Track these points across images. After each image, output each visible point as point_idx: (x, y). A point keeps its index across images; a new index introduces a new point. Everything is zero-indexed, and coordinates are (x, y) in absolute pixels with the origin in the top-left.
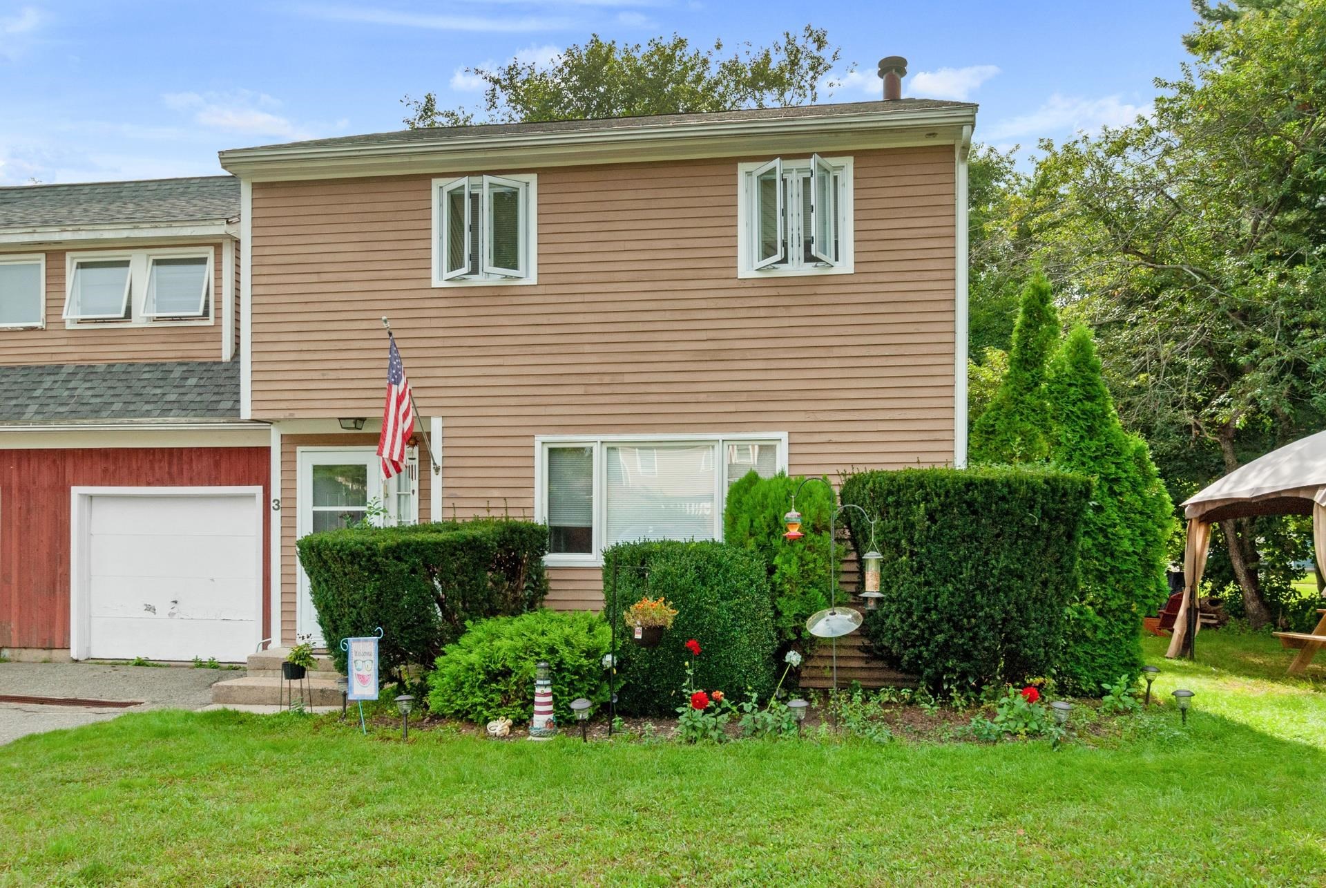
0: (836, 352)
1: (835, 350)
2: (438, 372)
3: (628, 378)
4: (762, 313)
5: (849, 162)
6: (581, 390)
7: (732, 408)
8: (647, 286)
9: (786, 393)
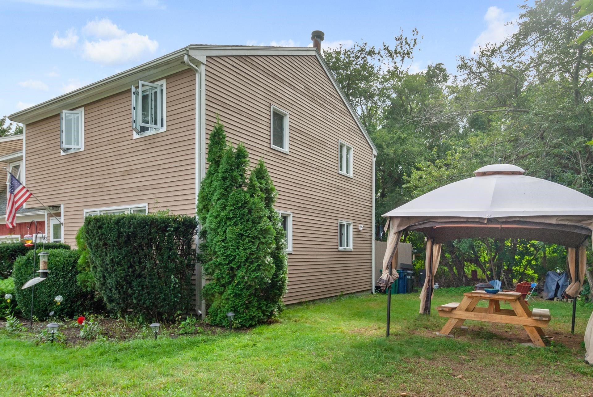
0: (162, 167)
1: (162, 166)
2: (63, 187)
3: (107, 185)
4: (141, 153)
5: (164, 82)
6: (94, 191)
7: (132, 194)
8: (110, 147)
9: (147, 187)
